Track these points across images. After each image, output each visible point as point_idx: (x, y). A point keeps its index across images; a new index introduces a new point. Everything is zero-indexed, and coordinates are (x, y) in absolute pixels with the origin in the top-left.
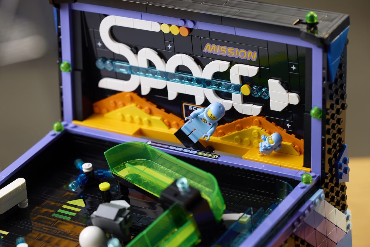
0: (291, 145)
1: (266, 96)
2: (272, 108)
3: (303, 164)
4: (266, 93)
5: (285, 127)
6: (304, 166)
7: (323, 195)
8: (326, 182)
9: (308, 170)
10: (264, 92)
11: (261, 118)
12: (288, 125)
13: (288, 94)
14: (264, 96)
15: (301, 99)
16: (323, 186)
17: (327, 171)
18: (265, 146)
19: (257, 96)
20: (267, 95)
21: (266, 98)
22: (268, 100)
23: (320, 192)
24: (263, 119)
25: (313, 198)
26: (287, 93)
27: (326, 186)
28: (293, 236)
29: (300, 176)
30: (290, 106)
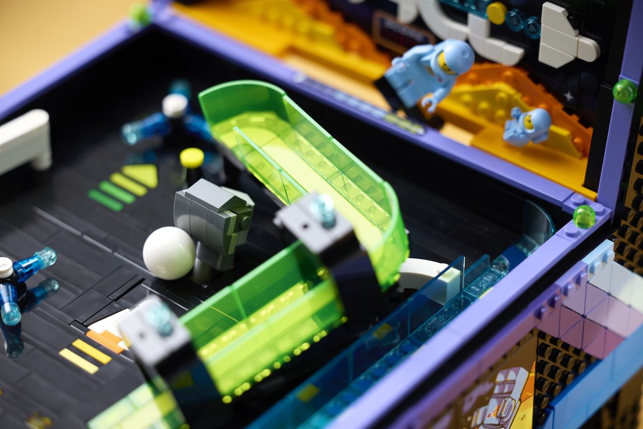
0: (568, 136)
1: (533, 33)
2: (542, 58)
3: (582, 181)
4: (536, 28)
5: (561, 98)
6: (586, 185)
7: (611, 254)
8: (622, 224)
9: (593, 194)
10: (531, 26)
11: (518, 71)
12: (569, 96)
13: (577, 38)
14: (531, 32)
15: (601, 53)
16: (615, 234)
17: (628, 203)
18: (515, 132)
19: (517, 29)
20: (536, 32)
21: (534, 37)
22: (538, 41)
23: (607, 247)
24: (523, 75)
25: (590, 259)
26: (577, 36)
27: (622, 234)
28: (536, 333)
29: (572, 206)
30: (577, 63)
